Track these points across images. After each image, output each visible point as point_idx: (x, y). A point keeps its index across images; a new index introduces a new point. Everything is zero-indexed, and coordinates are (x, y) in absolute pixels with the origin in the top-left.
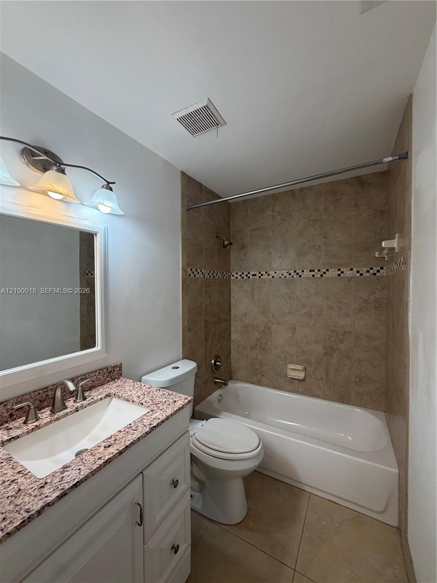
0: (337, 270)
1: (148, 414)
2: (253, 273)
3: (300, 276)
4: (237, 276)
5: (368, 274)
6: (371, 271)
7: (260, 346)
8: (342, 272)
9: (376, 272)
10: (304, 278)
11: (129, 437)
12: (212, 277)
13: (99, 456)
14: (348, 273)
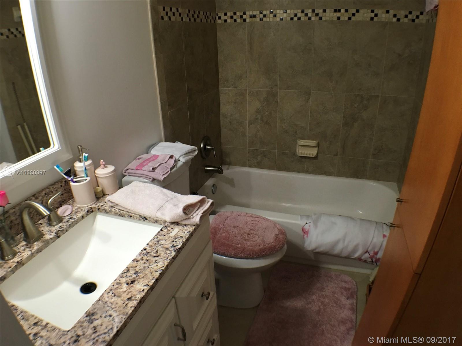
0: (370, 11)
1: (162, 233)
2: (251, 13)
3: (321, 18)
4: (226, 18)
5: (406, 20)
6: (410, 17)
7: (262, 120)
8: (376, 15)
9: (415, 17)
10: (326, 21)
11: (154, 266)
12: (192, 20)
13: (125, 296)
14: (383, 16)
